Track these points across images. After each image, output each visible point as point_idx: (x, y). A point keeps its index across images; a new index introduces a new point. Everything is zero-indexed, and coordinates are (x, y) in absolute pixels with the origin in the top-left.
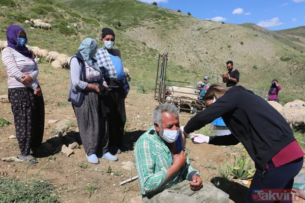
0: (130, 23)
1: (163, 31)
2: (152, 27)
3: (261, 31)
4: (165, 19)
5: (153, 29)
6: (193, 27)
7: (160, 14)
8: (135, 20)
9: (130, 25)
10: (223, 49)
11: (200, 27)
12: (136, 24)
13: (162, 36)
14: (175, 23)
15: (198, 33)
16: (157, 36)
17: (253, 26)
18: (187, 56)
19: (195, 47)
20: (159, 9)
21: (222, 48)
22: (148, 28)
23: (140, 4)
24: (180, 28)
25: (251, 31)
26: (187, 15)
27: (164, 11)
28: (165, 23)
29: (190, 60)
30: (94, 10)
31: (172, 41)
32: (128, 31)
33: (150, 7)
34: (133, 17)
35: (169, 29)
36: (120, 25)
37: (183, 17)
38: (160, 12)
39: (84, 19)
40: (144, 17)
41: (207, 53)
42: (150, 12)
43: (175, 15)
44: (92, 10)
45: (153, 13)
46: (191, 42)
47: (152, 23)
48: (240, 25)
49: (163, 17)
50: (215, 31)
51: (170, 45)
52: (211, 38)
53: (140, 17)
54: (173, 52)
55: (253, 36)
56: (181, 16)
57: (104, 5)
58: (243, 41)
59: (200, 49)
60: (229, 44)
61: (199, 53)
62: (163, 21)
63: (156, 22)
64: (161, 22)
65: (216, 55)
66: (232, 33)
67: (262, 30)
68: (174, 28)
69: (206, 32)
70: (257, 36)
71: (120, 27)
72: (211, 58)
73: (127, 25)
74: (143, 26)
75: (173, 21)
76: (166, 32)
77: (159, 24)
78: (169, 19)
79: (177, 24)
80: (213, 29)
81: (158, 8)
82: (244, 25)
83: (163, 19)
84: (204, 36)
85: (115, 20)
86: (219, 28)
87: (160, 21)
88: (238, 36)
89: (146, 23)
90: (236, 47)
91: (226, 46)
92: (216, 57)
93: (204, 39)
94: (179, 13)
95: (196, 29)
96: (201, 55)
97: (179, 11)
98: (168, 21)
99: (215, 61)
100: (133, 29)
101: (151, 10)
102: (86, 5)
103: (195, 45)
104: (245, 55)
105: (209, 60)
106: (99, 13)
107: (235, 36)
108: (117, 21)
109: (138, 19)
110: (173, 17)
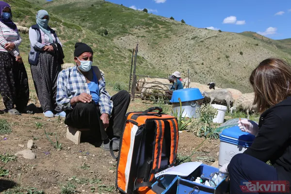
0: (118, 31)
1: (154, 40)
2: (142, 35)
3: (262, 40)
4: (156, 27)
5: (143, 38)
6: (187, 35)
7: (151, 22)
8: (123, 27)
9: (118, 34)
10: (221, 60)
11: (195, 36)
12: (124, 32)
13: (154, 45)
14: (167, 31)
15: (192, 42)
16: (148, 45)
17: (254, 35)
18: (181, 67)
19: (189, 57)
20: (150, 16)
21: (219, 58)
22: (138, 37)
23: (129, 11)
24: (174, 37)
25: (251, 40)
26: (181, 22)
27: (155, 18)
28: (156, 31)
29: (183, 72)
30: (79, 17)
31: (164, 51)
32: (115, 40)
33: (140, 14)
34: (121, 25)
35: (161, 37)
36: (106, 33)
37: (176, 25)
38: (151, 19)
39: (65, 24)
40: (134, 25)
41: (203, 64)
42: (139, 19)
43: (167, 22)
44: (76, 17)
45: (144, 20)
46: (185, 52)
47: (142, 31)
48: (240, 34)
49: (154, 25)
50: (211, 40)
51: (162, 55)
52: (207, 48)
53: (129, 25)
54: (165, 63)
55: (253, 45)
56: (173, 23)
57: (90, 12)
58: (242, 51)
59: (195, 60)
60: (227, 54)
61: (194, 64)
62: (153, 29)
63: (146, 30)
64: (153, 31)
65: (213, 66)
66: (230, 42)
67: (264, 39)
68: (167, 37)
69: (202, 41)
70: (257, 45)
71: (107, 36)
72: (208, 69)
73: (115, 33)
74: (132, 35)
75: (165, 29)
76: (157, 41)
77: (149, 32)
78: (160, 26)
79: (169, 33)
80: (209, 38)
81: (148, 15)
82: (244, 34)
83: (154, 27)
84: (199, 46)
85: (102, 28)
86: (216, 37)
87: (151, 29)
88: (237, 46)
89: (136, 31)
90: (235, 57)
91: (224, 56)
92: (213, 68)
93: (199, 48)
94: (172, 21)
95: (191, 37)
96: (197, 67)
97: (172, 18)
98: (159, 29)
99: (212, 72)
100: (122, 37)
101: (141, 17)
102: (69, 12)
103: (190, 55)
104: (245, 66)
105: (205, 72)
106: (84, 20)
107: (234, 46)
108: (104, 28)
109: (127, 26)
110: (166, 25)
